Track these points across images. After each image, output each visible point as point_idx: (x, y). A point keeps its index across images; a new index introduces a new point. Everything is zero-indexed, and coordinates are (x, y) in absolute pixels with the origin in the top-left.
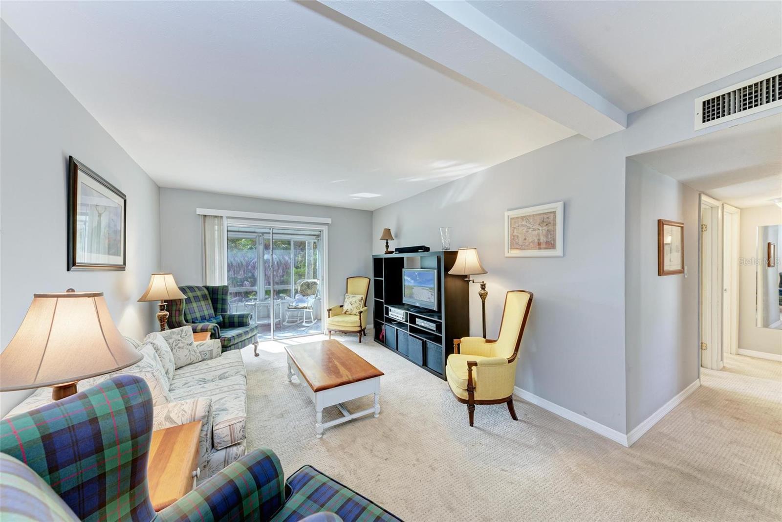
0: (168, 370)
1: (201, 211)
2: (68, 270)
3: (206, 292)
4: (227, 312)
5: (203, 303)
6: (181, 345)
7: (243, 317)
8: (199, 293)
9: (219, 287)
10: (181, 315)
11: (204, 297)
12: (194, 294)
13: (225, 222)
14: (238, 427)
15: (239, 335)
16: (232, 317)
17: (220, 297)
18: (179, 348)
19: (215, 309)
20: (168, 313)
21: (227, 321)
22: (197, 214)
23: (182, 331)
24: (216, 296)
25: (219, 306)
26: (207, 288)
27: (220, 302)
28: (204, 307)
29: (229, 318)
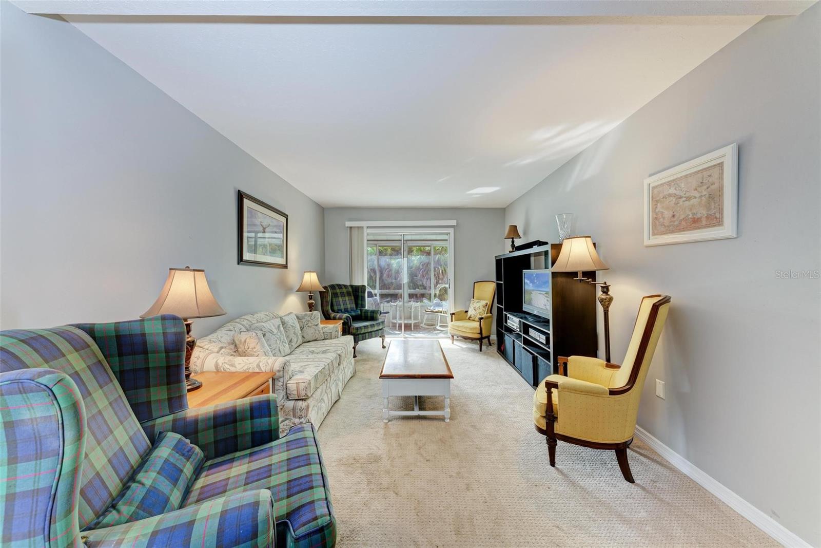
0: (291, 339)
1: (348, 224)
2: (238, 264)
3: (350, 289)
4: (365, 307)
5: (347, 298)
6: (310, 325)
7: (374, 313)
8: (344, 290)
9: (359, 286)
10: (328, 305)
11: (349, 294)
12: (341, 291)
13: (366, 231)
14: (302, 386)
15: (366, 327)
16: (367, 311)
17: (360, 294)
18: (308, 326)
19: (357, 305)
20: (314, 302)
21: (363, 314)
22: (346, 226)
23: (312, 314)
24: (357, 293)
25: (360, 302)
26: (352, 286)
27: (360, 298)
28: (348, 302)
29: (365, 312)
